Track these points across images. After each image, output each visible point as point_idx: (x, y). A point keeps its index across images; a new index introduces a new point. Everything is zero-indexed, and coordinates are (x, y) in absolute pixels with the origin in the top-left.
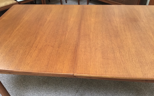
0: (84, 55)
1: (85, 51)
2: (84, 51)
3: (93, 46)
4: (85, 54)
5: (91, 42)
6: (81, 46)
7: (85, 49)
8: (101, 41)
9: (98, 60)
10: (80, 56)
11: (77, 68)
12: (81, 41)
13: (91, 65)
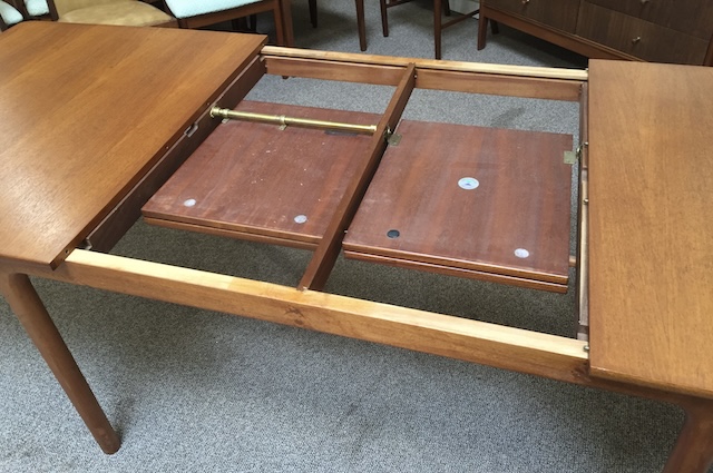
0: (626, 290)
1: (629, 272)
2: (625, 270)
3: (666, 254)
4: (631, 286)
5: (653, 235)
6: (604, 245)
7: (628, 264)
8: (701, 234)
9: (699, 320)
10: (608, 290)
11: (605, 342)
12: (605, 226)
13: (668, 340)
